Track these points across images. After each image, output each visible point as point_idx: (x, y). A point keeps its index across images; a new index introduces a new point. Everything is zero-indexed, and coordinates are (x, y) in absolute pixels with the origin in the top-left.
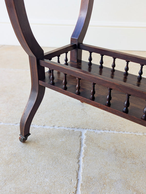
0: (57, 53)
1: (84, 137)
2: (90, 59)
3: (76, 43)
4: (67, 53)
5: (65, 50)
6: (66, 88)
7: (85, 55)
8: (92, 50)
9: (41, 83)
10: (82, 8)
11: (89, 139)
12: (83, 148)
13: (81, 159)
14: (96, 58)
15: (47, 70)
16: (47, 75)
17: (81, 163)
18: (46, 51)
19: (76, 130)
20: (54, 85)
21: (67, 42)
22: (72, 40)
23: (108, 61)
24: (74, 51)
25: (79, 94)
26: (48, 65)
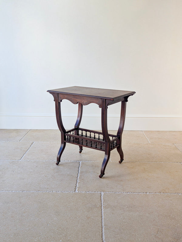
0: (70, 131)
1: (81, 163)
2: (82, 133)
3: (77, 128)
4: (73, 131)
5: (72, 130)
6: (74, 142)
7: (80, 132)
8: (82, 130)
9: (65, 141)
10: (78, 117)
11: (82, 163)
12: (80, 166)
13: (80, 168)
14: (84, 133)
15: (66, 137)
16: (66, 139)
17: (80, 169)
18: (67, 131)
19: (77, 161)
20: (69, 142)
21: (73, 127)
22: (75, 126)
23: (88, 134)
24: (76, 130)
25: (78, 143)
26: (67, 135)
